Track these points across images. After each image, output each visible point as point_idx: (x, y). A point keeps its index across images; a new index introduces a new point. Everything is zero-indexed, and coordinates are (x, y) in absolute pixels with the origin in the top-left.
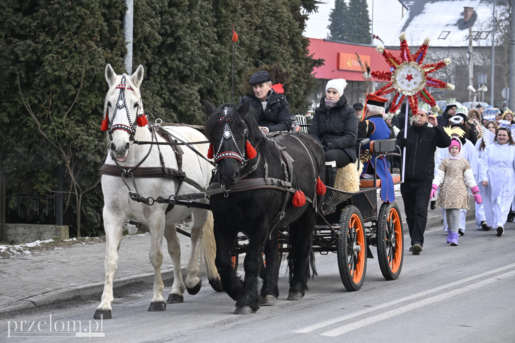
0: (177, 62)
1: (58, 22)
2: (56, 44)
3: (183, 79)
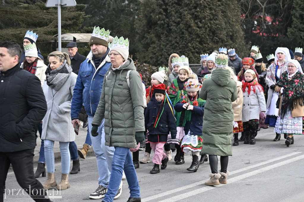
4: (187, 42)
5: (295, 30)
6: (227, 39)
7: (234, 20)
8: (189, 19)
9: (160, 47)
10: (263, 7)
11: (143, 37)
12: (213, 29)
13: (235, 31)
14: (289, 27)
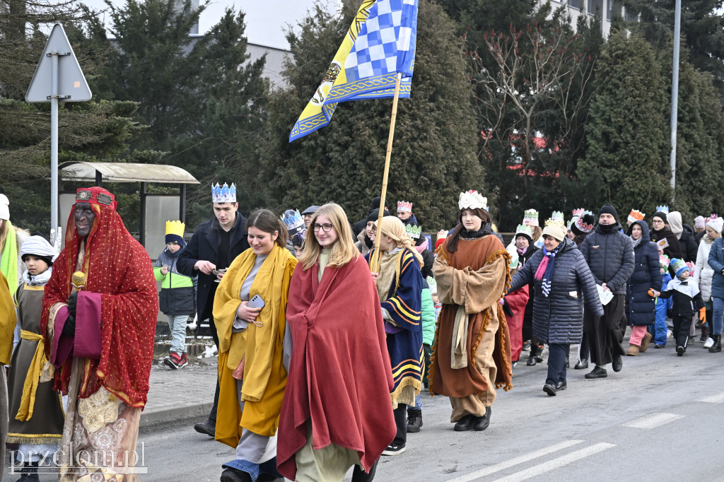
0: (699, 183)
1: (632, 158)
2: (631, 171)
3: (701, 193)
4: (363, 185)
5: (593, 164)
6: (447, 182)
7: (463, 141)
8: (367, 138)
9: (306, 196)
10: (528, 116)
11: (272, 175)
12: (418, 159)
13: (464, 163)
14: (581, 157)
